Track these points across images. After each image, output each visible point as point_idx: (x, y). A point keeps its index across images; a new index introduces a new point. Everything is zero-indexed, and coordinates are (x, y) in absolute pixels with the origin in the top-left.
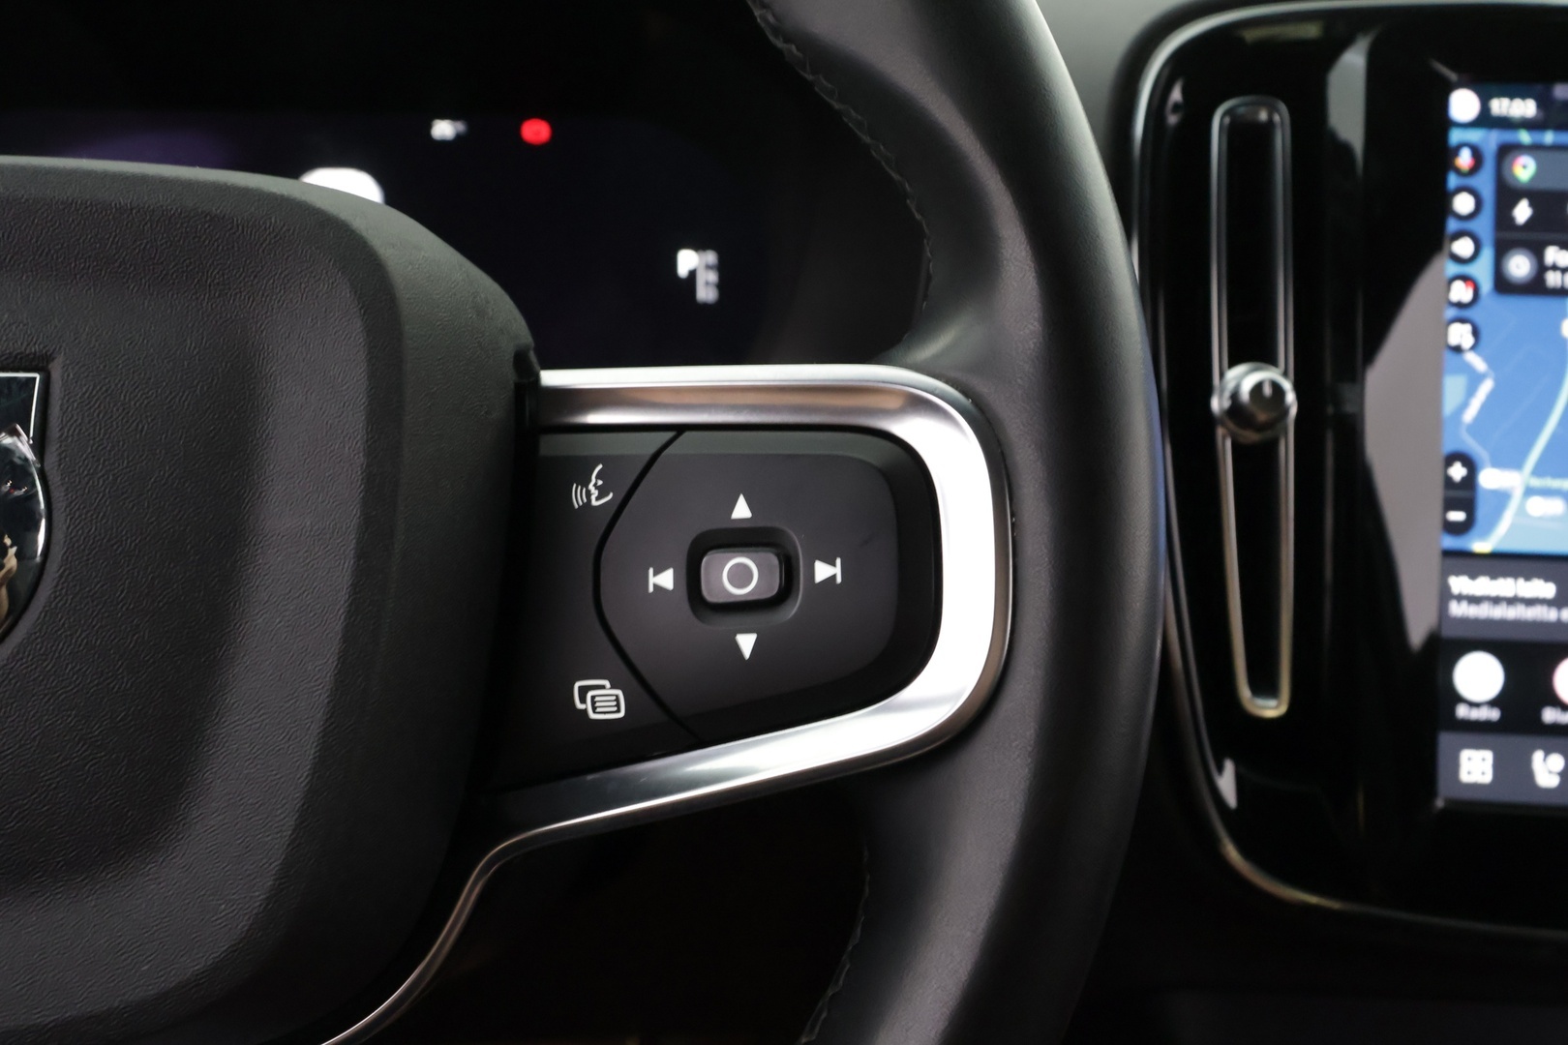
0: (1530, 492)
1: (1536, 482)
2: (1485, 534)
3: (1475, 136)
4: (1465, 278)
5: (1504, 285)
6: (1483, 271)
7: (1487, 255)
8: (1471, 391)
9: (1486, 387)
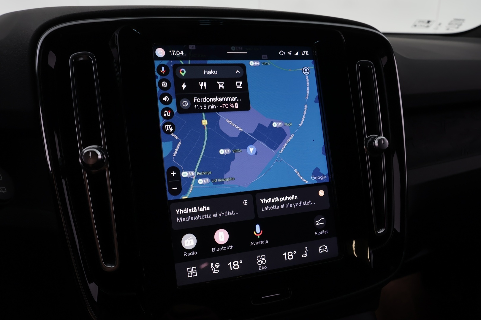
0: (198, 177)
1: (200, 174)
2: (185, 194)
3: (165, 62)
4: (168, 109)
5: (181, 110)
6: (173, 106)
7: (174, 101)
8: (175, 147)
9: (179, 144)
